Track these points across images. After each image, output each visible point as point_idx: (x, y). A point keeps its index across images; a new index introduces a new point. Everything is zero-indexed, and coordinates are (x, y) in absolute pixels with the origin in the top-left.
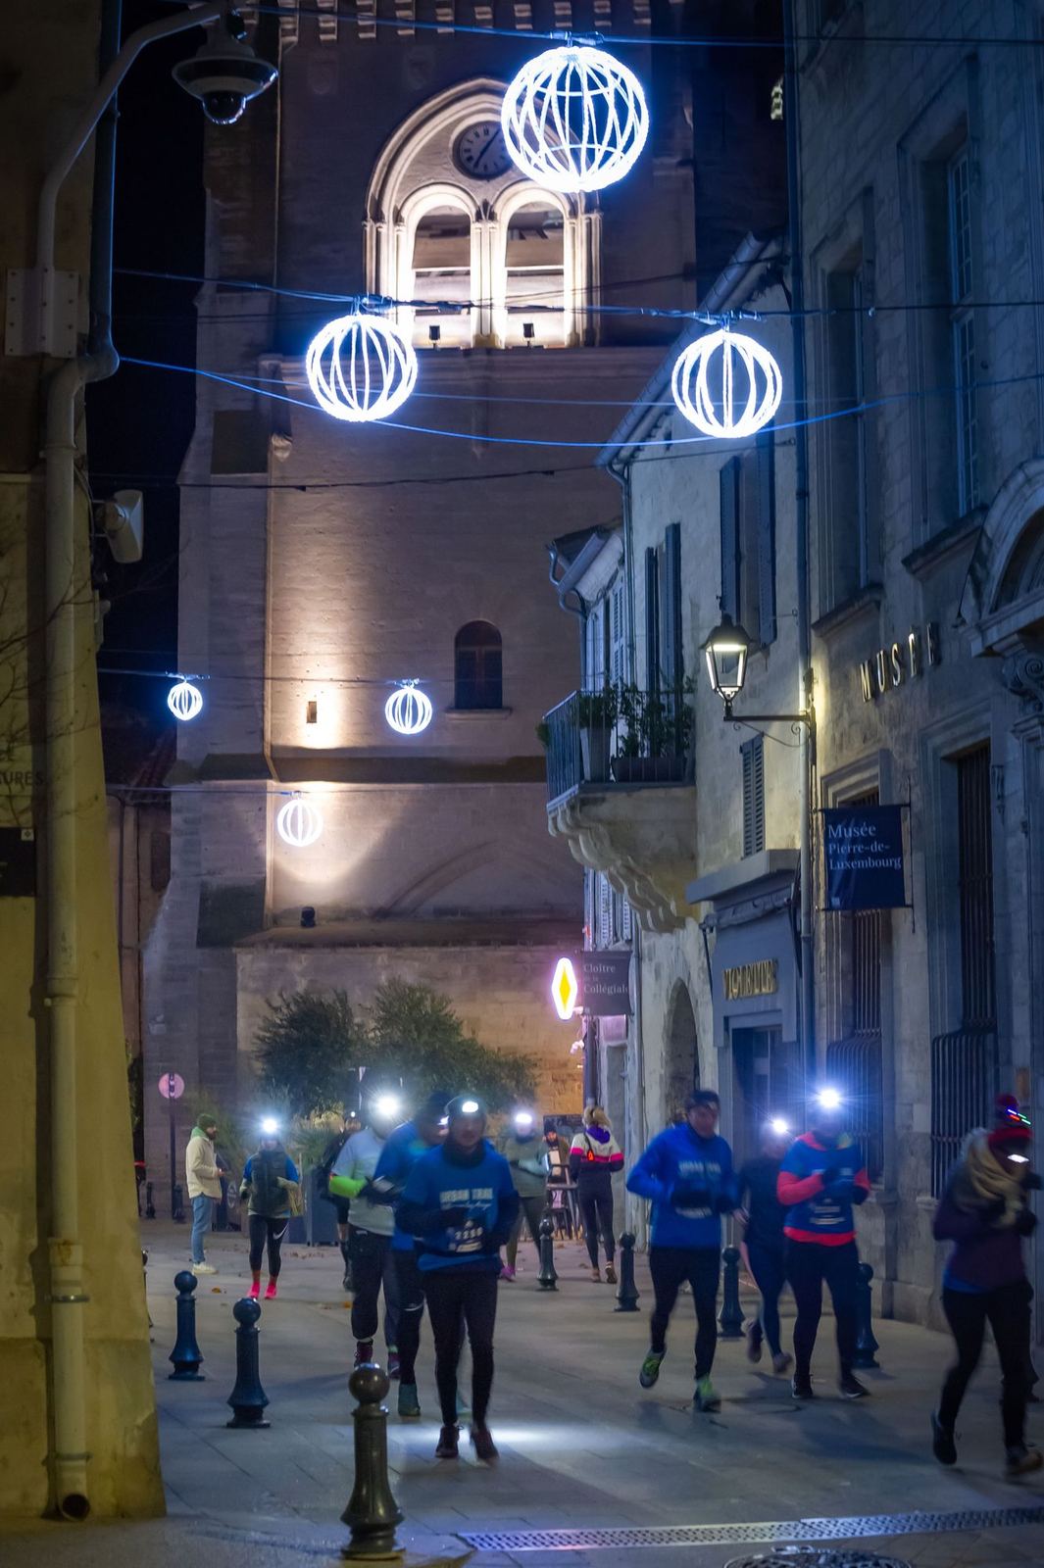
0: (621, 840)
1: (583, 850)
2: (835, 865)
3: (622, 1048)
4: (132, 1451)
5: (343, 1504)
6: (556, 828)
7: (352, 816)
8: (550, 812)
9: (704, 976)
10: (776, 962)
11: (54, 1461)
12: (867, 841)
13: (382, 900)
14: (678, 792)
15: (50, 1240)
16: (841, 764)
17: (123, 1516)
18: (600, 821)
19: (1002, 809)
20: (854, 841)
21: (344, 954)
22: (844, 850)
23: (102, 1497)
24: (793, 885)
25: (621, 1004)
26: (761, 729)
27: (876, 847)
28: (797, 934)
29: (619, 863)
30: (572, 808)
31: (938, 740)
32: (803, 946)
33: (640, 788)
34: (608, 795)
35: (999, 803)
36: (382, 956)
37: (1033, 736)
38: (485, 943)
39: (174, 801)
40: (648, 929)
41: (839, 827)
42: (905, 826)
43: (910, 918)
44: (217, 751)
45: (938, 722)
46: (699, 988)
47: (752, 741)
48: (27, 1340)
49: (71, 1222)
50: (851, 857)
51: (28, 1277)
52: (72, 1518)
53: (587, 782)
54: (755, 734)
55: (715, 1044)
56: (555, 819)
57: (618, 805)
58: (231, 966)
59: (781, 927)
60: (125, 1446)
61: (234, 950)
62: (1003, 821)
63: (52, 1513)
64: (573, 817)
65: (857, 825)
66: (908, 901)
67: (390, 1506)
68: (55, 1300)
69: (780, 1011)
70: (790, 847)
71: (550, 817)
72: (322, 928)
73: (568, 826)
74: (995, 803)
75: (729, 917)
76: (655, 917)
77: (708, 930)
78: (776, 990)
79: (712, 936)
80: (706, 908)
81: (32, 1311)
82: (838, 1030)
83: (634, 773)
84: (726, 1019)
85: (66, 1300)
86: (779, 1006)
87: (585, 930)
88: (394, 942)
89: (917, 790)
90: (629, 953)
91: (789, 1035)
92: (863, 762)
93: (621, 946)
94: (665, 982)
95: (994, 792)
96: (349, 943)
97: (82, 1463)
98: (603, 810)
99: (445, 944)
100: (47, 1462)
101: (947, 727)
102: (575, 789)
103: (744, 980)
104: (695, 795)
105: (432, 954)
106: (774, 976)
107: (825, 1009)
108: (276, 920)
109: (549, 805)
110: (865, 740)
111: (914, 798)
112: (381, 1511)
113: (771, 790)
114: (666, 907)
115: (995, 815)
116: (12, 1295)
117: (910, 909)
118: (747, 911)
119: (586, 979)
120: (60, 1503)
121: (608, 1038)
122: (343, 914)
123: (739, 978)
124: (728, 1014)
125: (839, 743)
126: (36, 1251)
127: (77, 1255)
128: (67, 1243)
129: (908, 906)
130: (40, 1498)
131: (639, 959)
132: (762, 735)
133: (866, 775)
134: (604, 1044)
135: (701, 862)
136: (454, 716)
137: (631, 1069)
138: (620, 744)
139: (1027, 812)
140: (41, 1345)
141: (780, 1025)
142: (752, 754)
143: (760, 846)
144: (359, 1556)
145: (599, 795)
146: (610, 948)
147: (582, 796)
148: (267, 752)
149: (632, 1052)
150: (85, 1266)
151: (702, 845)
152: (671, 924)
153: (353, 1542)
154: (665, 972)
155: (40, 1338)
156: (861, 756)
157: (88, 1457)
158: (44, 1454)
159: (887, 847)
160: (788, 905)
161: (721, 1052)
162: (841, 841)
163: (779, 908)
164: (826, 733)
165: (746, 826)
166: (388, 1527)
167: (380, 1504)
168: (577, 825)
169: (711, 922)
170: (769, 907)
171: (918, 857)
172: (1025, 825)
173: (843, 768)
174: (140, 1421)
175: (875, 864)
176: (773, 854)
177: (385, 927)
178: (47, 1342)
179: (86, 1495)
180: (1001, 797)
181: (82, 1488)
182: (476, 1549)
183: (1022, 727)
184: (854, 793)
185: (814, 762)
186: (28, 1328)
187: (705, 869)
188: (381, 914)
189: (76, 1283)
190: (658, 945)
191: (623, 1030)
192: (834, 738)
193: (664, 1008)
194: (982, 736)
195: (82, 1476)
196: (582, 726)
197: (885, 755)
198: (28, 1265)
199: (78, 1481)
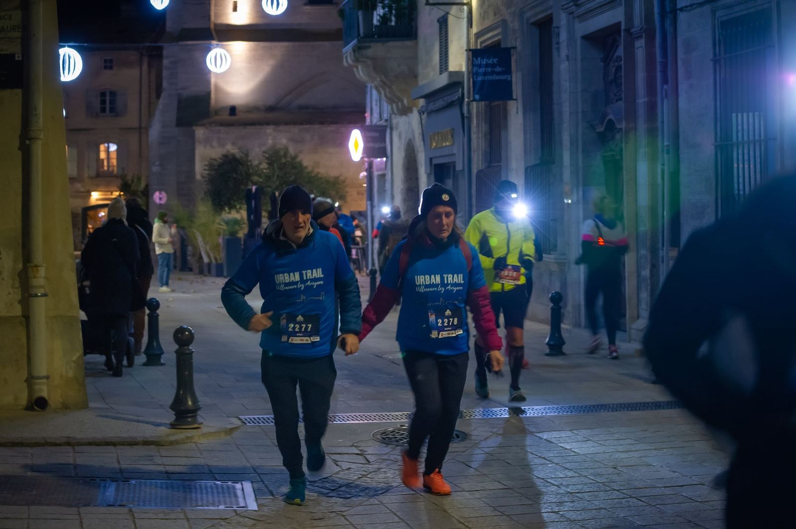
0: (379, 67)
1: (361, 73)
2: (477, 78)
3: (383, 176)
4: (71, 374)
5: (170, 399)
6: (347, 62)
7: (256, 59)
8: (345, 54)
9: (421, 137)
10: (453, 129)
11: (30, 380)
12: (493, 66)
13: (271, 102)
14: (409, 43)
15: (28, 265)
16: (483, 27)
17: (66, 408)
18: (368, 58)
19: (558, 49)
20: (487, 66)
21: (250, 130)
22: (482, 70)
23: (55, 399)
24: (460, 90)
25: (382, 153)
26: (447, 11)
27: (498, 69)
28: (462, 114)
29: (378, 79)
30: (354, 51)
31: (528, 14)
32: (465, 120)
33: (388, 41)
34: (372, 44)
35: (556, 46)
36: (269, 130)
37: (571, 11)
38: (322, 123)
39: (165, 53)
40: (395, 114)
41: (479, 58)
42: (513, 59)
43: (515, 106)
44: (187, 26)
45: (529, 4)
46: (419, 143)
47: (443, 17)
48: (17, 317)
49: (39, 255)
50: (485, 74)
51: (17, 284)
52: (40, 410)
53: (361, 38)
54: (444, 13)
55: (426, 173)
56: (346, 57)
57: (377, 49)
58: (192, 136)
59: (455, 112)
60: (67, 372)
61: (194, 128)
62: (559, 56)
63: (29, 408)
64: (355, 56)
65: (488, 58)
66: (514, 97)
67: (195, 401)
68: (31, 296)
69: (454, 154)
70: (460, 70)
71: (345, 56)
72: (240, 116)
73: (352, 61)
74: (555, 46)
75: (432, 107)
76: (397, 107)
77: (422, 114)
78: (453, 145)
79: (424, 116)
80: (422, 102)
81: (20, 302)
82: (482, 164)
83: (385, 33)
84: (431, 159)
85: (36, 296)
86: (455, 151)
87: (366, 115)
88: (276, 123)
89: (519, 40)
90: (386, 127)
91: (459, 167)
92: (494, 26)
93: (383, 123)
94: (403, 141)
95: (554, 40)
96: (252, 123)
97: (45, 380)
98: (369, 52)
99: (302, 124)
100: (27, 381)
101: (533, 7)
102: (355, 42)
103: (438, 138)
104: (417, 44)
105: (295, 130)
106: (452, 136)
107: (476, 153)
108: (217, 112)
109: (344, 50)
110: (495, 15)
111: (518, 44)
112: (190, 403)
113: (452, 41)
114: (402, 102)
115: (555, 52)
116: (10, 294)
117: (515, 101)
118: (440, 103)
119: (366, 140)
120: (33, 402)
121: (377, 170)
122: (250, 109)
123: (436, 138)
124: (431, 156)
125: (483, 16)
126: (21, 271)
127: (42, 272)
128: (36, 266)
129: (514, 100)
130: (24, 400)
131: (391, 129)
132: (447, 13)
133: (495, 32)
134: (376, 174)
135: (420, 79)
136: (308, 7)
137: (388, 186)
138: (378, 18)
139: (568, 50)
140: (24, 320)
141: (455, 162)
142: (443, 23)
143: (447, 69)
144: (179, 427)
145: (367, 44)
146: (378, 124)
147: (359, 45)
148: (212, 26)
149: (388, 177)
150: (46, 278)
151: (420, 70)
152: (405, 111)
153: (176, 420)
154: (403, 136)
155: (23, 316)
156: (493, 23)
157: (47, 377)
158: (25, 376)
159: (504, 69)
160: (459, 99)
161: (429, 176)
162: (480, 66)
163: (454, 101)
164: (477, 11)
165: (440, 60)
166: (194, 411)
167: (189, 400)
168: (357, 60)
169: (423, 110)
170: (449, 101)
171: (519, 74)
172: (567, 57)
173: (484, 30)
174: (74, 358)
175: (497, 78)
176: (452, 74)
177: (271, 116)
178: (27, 318)
179: (47, 398)
180: (558, 43)
181: (45, 394)
182: (246, 424)
183: (565, 6)
184: (490, 42)
185: (471, 27)
186: (18, 311)
187: (421, 82)
188: (270, 109)
189: (42, 287)
190: (400, 122)
191: (383, 166)
192: (480, 14)
193: (403, 154)
194: (549, 12)
195: (45, 388)
196: (359, 10)
197: (504, 22)
198: (17, 278)
199: (43, 391)
